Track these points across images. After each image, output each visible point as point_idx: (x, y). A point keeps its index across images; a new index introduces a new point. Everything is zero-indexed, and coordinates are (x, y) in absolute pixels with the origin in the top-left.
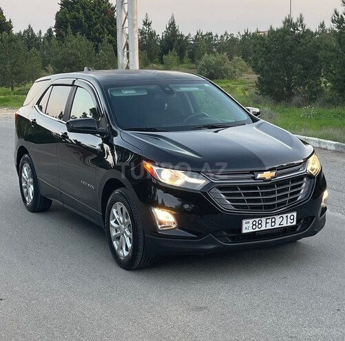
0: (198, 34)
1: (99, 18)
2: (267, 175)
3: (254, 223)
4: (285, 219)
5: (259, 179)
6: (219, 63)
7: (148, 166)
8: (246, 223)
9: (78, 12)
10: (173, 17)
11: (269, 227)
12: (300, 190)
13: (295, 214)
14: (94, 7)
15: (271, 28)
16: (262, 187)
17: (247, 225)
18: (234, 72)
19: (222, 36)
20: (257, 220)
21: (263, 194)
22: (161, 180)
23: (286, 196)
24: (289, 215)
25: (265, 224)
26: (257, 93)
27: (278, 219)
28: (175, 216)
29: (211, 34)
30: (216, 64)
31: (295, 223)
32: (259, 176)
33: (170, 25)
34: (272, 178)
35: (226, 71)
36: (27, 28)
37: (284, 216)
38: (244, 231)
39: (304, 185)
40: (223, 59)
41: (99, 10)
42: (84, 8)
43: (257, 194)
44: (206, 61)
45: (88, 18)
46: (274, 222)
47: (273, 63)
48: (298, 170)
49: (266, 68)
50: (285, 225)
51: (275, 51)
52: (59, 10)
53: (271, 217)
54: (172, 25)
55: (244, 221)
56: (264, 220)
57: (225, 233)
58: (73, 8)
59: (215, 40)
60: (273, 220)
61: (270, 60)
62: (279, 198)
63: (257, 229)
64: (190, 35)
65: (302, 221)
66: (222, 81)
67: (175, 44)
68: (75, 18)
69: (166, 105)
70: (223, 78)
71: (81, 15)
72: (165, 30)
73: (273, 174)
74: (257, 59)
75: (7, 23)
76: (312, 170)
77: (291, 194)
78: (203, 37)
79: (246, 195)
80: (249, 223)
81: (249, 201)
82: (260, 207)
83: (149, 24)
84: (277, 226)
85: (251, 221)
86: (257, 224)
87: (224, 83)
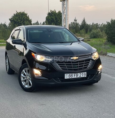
0: (93, 24)
1: (59, 18)
2: (75, 58)
3: (70, 75)
4: (82, 74)
5: (72, 59)
6: (97, 33)
7: (33, 54)
8: (66, 75)
9: (53, 16)
10: (84, 18)
11: (75, 77)
12: (88, 64)
13: (86, 73)
14: (58, 15)
15: (112, 19)
16: (73, 62)
17: (67, 76)
18: (103, 36)
19: (101, 25)
20: (71, 74)
21: (73, 65)
22: (37, 59)
23: (82, 66)
24: (83, 73)
25: (74, 76)
26: (107, 42)
27: (79, 74)
28: (41, 72)
29: (97, 24)
30: (96, 33)
31: (86, 76)
32: (72, 58)
33: (83, 21)
34: (77, 59)
35: (100, 35)
36: (36, 22)
37: (82, 73)
38: (66, 78)
39: (90, 63)
40: (99, 31)
41: (60, 16)
42: (55, 15)
43: (71, 65)
44: (93, 32)
45: (56, 19)
46: (78, 75)
47: (112, 31)
48: (88, 57)
49: (110, 33)
50: (82, 77)
51: (113, 27)
52: (47, 16)
53: (76, 74)
54: (84, 21)
55: (65, 74)
56: (73, 74)
57: (58, 79)
58: (52, 15)
59: (99, 26)
60: (77, 75)
61: (111, 30)
62: (80, 67)
63: (71, 78)
64: (90, 24)
65: (89, 76)
66: (98, 38)
67: (85, 27)
68: (52, 18)
69: (49, 36)
70: (99, 37)
71: (54, 18)
72: (82, 22)
73: (77, 58)
74: (107, 30)
75: (30, 20)
76: (95, 58)
77: (85, 66)
78: (94, 25)
79: (66, 65)
80: (67, 75)
81: (67, 67)
82: (72, 70)
83: (76, 21)
84: (79, 77)
85: (68, 74)
86: (71, 76)
87: (99, 39)
